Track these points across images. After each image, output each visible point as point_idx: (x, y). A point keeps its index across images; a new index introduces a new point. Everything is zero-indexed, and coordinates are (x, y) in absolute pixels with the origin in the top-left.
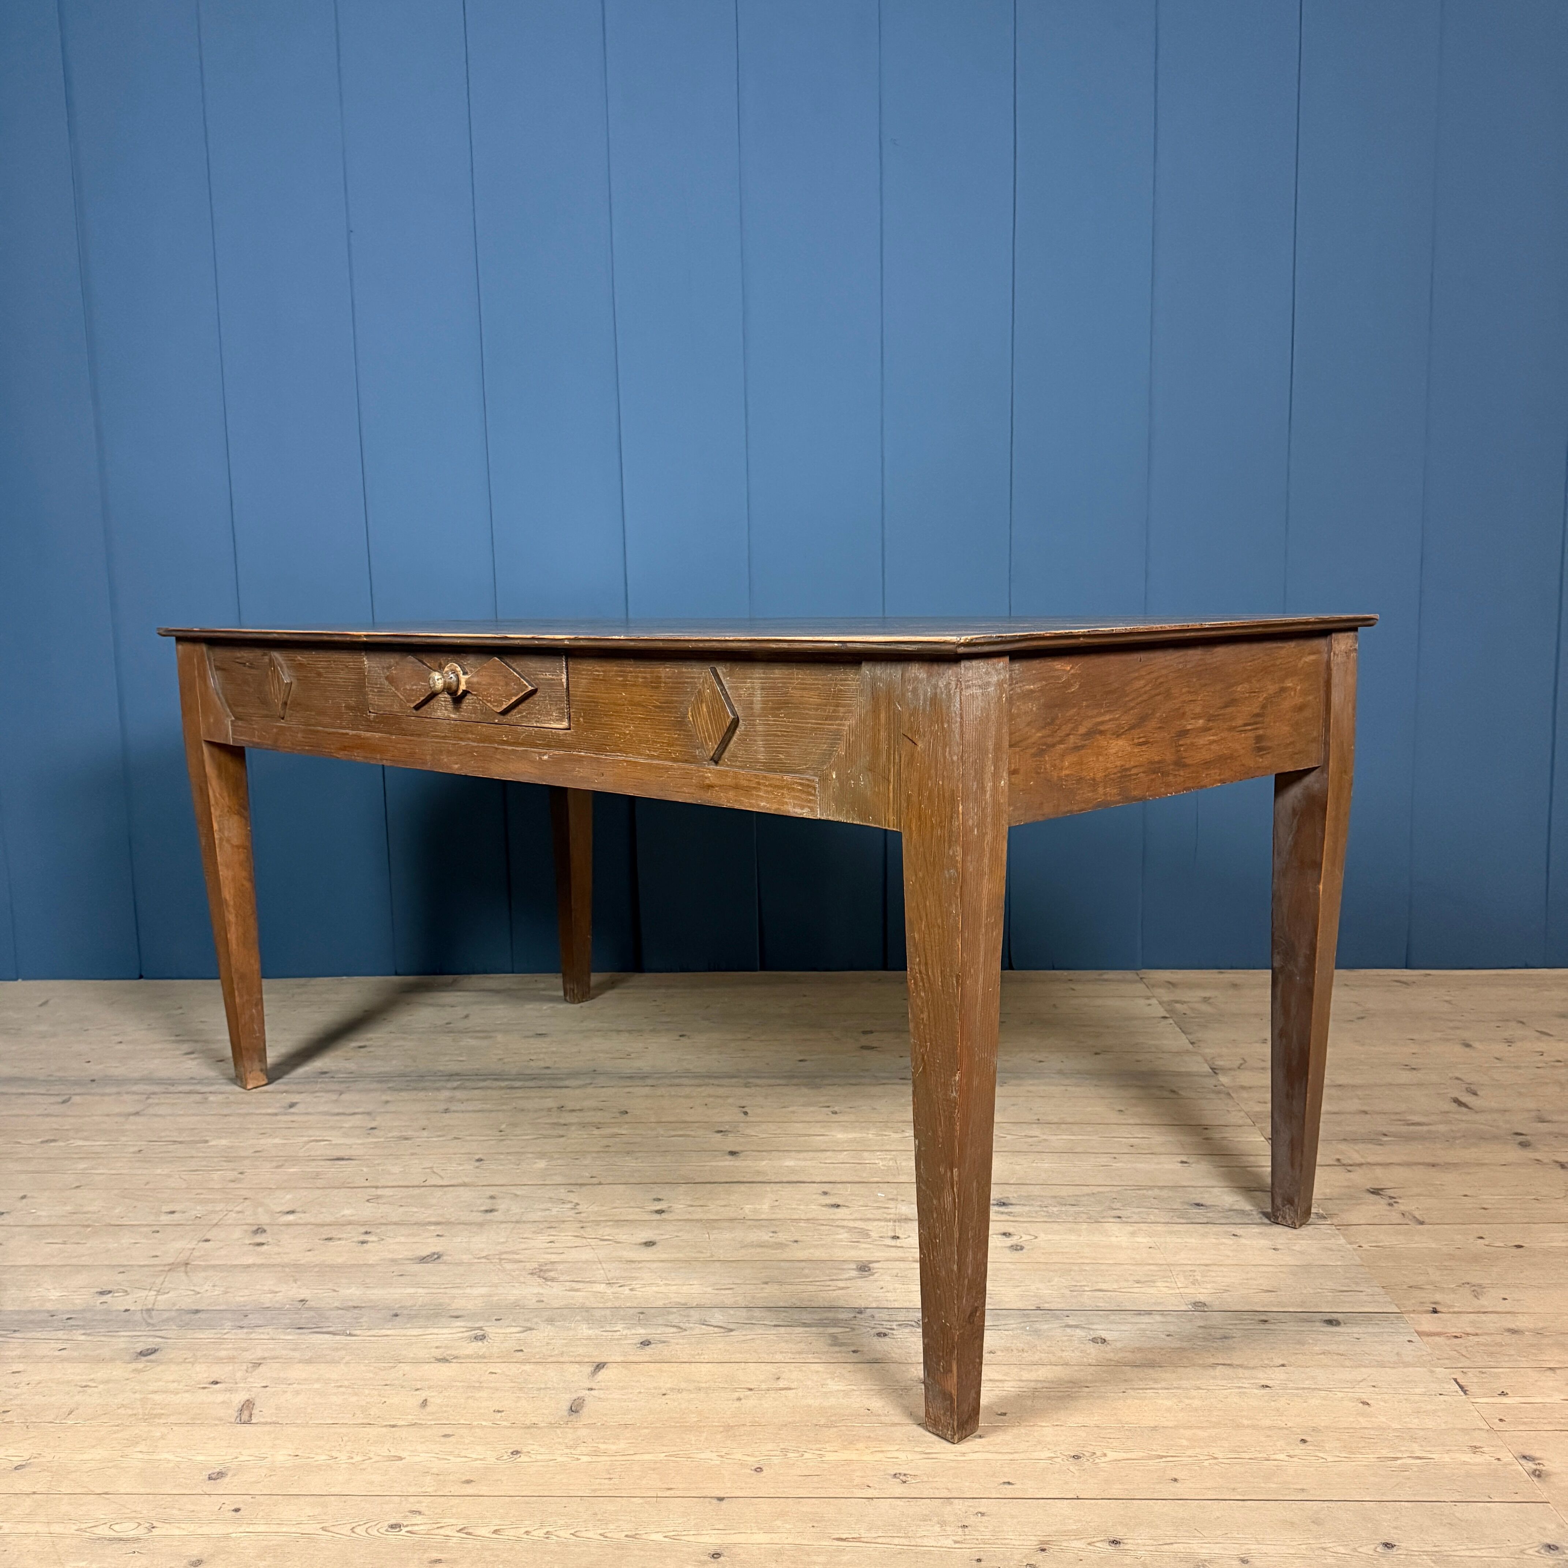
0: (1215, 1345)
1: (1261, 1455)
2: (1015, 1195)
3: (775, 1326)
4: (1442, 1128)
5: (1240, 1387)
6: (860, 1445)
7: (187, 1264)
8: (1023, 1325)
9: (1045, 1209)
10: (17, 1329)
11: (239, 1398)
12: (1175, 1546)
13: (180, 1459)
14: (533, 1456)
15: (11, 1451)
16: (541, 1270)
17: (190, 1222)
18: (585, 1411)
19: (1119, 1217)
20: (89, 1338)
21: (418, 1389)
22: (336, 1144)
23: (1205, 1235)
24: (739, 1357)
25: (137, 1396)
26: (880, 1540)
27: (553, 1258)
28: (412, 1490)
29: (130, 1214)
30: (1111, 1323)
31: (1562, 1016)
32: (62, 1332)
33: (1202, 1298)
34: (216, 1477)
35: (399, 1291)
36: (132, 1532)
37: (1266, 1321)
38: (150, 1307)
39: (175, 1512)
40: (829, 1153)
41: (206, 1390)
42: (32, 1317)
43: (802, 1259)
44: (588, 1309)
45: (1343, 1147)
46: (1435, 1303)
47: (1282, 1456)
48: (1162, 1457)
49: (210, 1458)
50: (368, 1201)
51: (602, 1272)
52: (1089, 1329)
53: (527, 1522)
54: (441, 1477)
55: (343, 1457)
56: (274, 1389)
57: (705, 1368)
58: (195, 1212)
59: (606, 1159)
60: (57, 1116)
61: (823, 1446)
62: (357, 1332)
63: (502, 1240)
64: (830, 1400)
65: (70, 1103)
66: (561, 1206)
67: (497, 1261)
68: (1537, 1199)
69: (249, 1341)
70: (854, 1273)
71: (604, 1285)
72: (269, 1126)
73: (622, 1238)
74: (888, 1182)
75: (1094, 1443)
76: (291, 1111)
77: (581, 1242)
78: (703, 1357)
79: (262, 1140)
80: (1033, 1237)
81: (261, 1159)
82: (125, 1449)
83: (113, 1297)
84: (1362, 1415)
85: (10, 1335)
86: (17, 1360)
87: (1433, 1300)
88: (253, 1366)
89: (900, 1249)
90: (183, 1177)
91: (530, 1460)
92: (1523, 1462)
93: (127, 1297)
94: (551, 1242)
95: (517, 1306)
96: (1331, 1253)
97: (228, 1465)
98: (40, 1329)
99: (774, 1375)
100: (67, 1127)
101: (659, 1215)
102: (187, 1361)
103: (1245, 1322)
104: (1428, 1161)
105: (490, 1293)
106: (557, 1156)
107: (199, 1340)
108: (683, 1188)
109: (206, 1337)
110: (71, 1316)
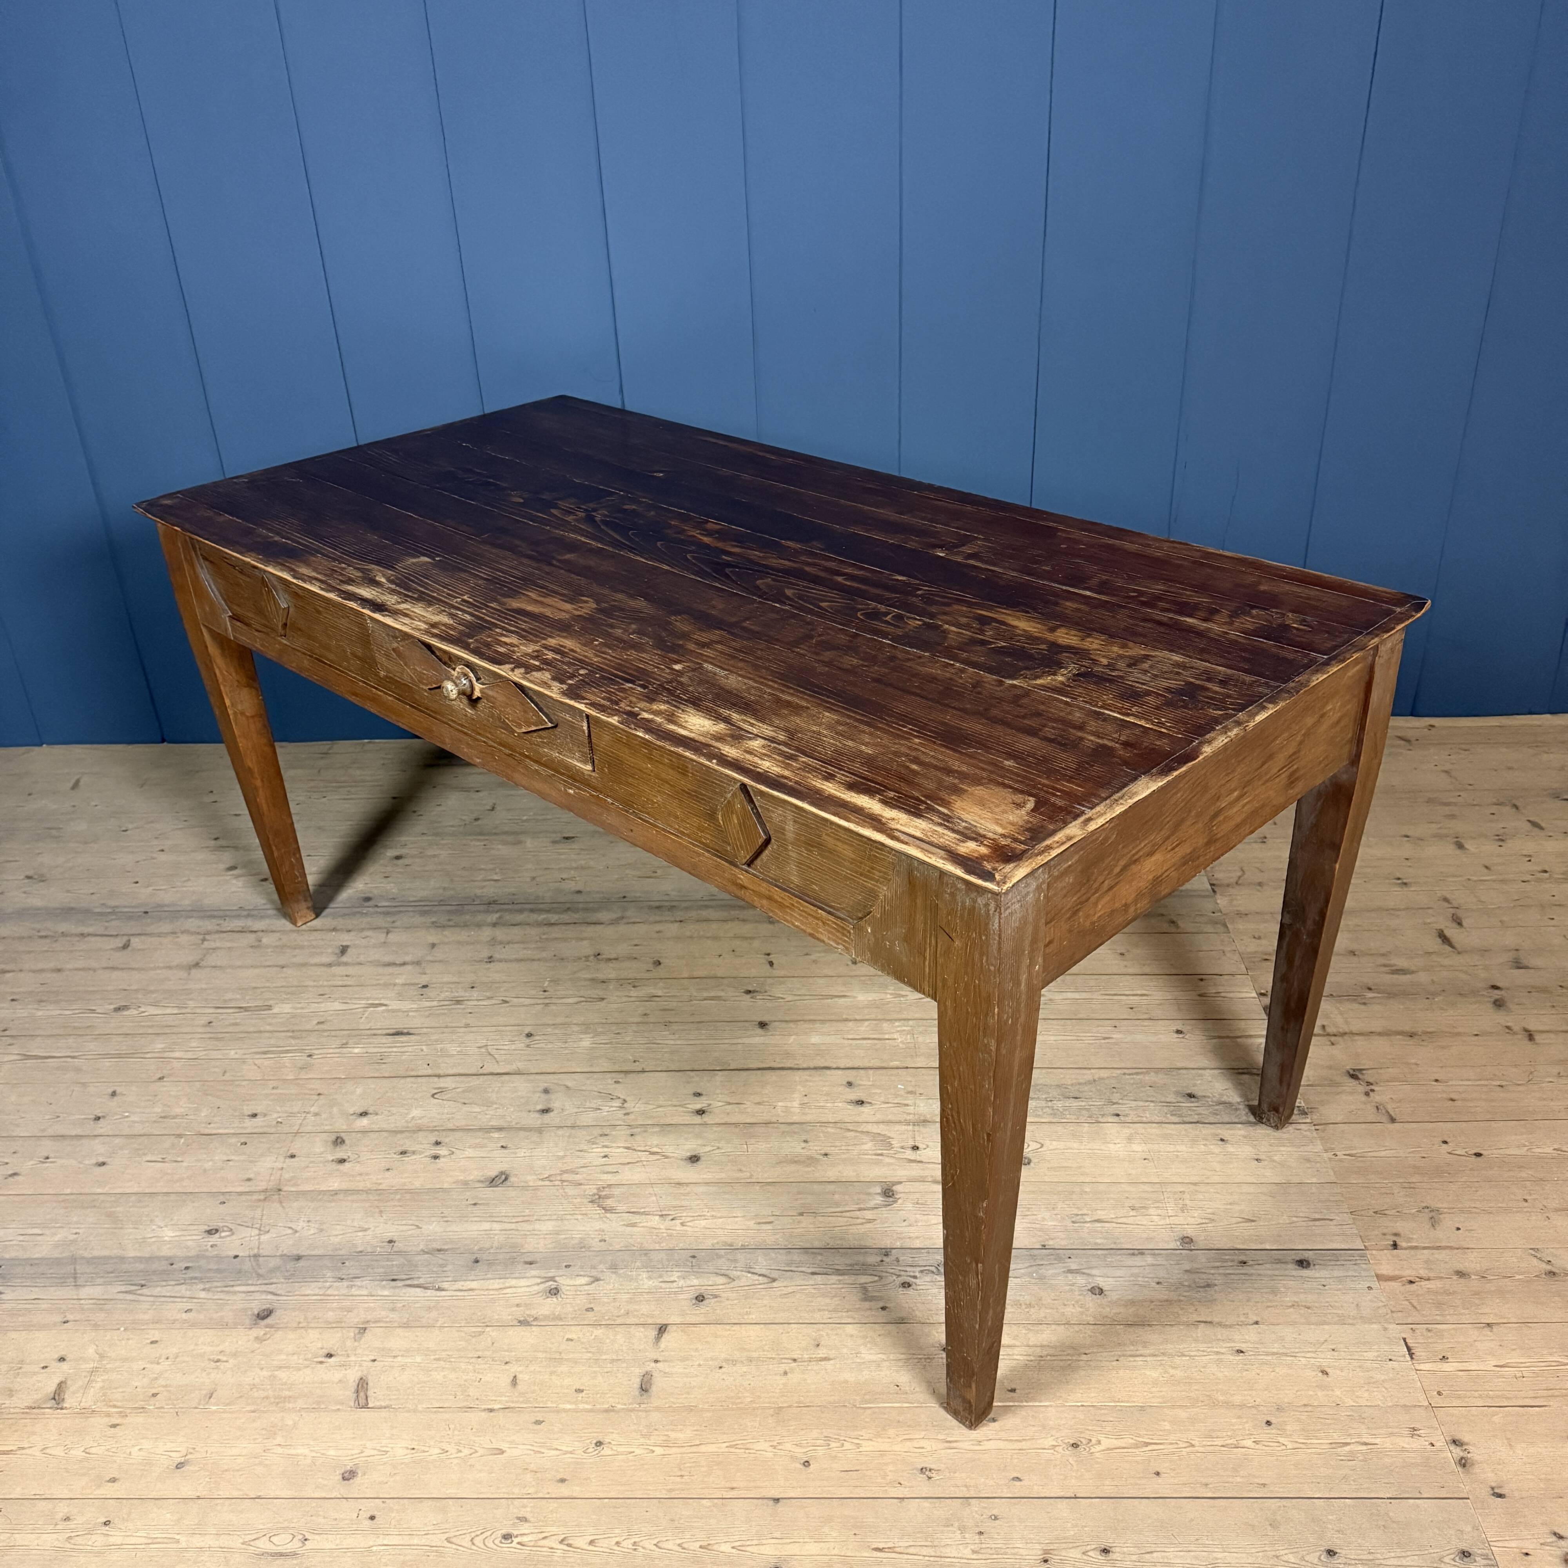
0: (1198, 1296)
1: (1229, 1442)
3: (813, 1274)
4: (1423, 977)
5: (1218, 1353)
6: (892, 1432)
8: (1030, 1270)
9: (1050, 1104)
10: (143, 1282)
11: (353, 1376)
12: (1155, 1555)
13: (314, 1454)
14: (615, 1448)
15: (169, 1446)
16: (600, 1197)
17: (273, 1130)
18: (654, 1389)
19: (1118, 1115)
20: (210, 1295)
21: (506, 1363)
22: (393, 1011)
23: (1194, 1141)
24: (781, 1317)
25: (265, 1373)
26: (911, 1550)
27: (610, 1179)
28: (516, 1491)
29: (216, 1119)
30: (1107, 1266)
31: (1556, 796)
32: (183, 1287)
33: (1190, 1232)
34: (349, 1476)
35: (475, 1227)
36: (288, 1546)
37: (1245, 1263)
38: (256, 1251)
39: (321, 1520)
40: (851, 1024)
41: (324, 1366)
42: (153, 1267)
43: (832, 1179)
44: (646, 1252)
45: (1329, 1006)
46: (1396, 1235)
47: (1249, 1443)
48: (1148, 1444)
49: (340, 1453)
50: (433, 1096)
51: (654, 1198)
52: (1089, 1275)
53: (617, 1531)
54: (538, 1475)
55: (452, 1451)
56: (383, 1363)
57: (754, 1332)
58: (275, 1115)
59: (646, 1034)
60: (122, 969)
61: (860, 1433)
62: (445, 1285)
63: (561, 1154)
64: (864, 1373)
65: (130, 948)
66: (610, 1104)
67: (559, 1183)
68: (1502, 1086)
69: (351, 1298)
70: (879, 1200)
71: (657, 1218)
72: (325, 983)
73: (669, 1150)
74: (907, 1068)
75: (1090, 1428)
76: (344, 959)
77: (633, 1156)
78: (751, 1317)
79: (323, 1005)
80: (1039, 1146)
81: (326, 1034)
82: (266, 1441)
83: (221, 1237)
84: (1321, 1387)
85: (139, 1292)
86: (151, 1326)
87: (1395, 1231)
88: (359, 1333)
89: (919, 1164)
90: (257, 1062)
91: (610, 1453)
92: (1452, 1447)
93: (234, 1237)
94: (605, 1156)
95: (581, 1248)
96: (1308, 1165)
97: (356, 1461)
98: (164, 1283)
99: (815, 1340)
100: (134, 987)
101: (699, 1117)
102: (301, 1325)
103: (1225, 1264)
104: (1407, 1028)
105: (557, 1229)
106: (600, 1030)
107: (306, 1298)
108: (720, 1077)
109: (312, 1293)
110: (188, 1265)
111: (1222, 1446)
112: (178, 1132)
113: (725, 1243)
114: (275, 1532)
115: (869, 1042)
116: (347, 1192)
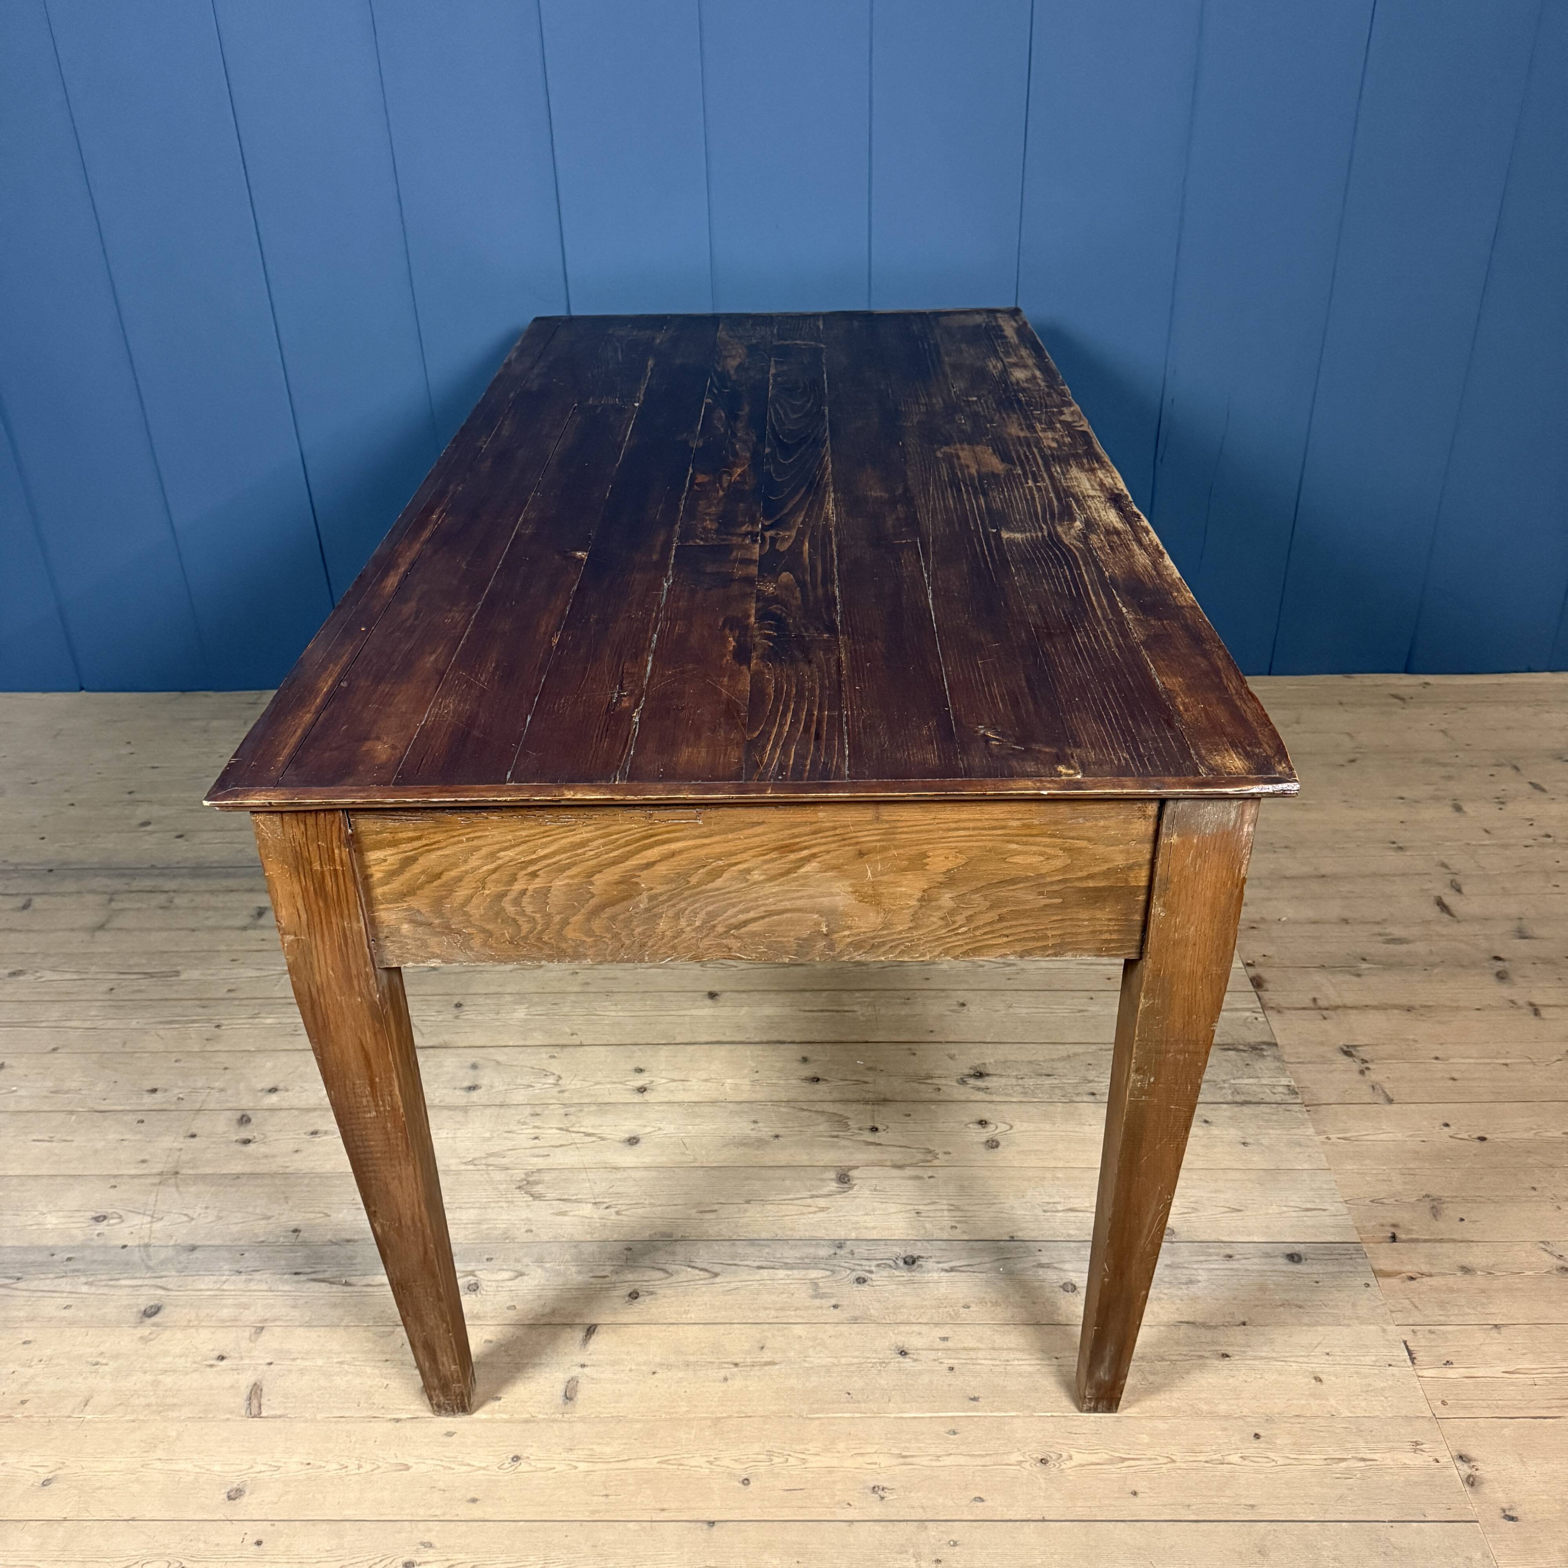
0: (1180, 1293)
1: (1215, 1457)
2: (992, 1061)
3: (759, 1268)
4: (1420, 947)
5: (1201, 1357)
6: (841, 1446)
7: (177, 1173)
8: (997, 1263)
9: (1020, 1082)
10: (19, 1275)
11: (246, 1381)
13: (197, 1470)
14: (533, 1464)
15: (36, 1460)
16: (528, 1183)
17: (173, 1107)
18: (579, 1397)
19: (1093, 1094)
20: (93, 1290)
24: (723, 1316)
25: (149, 1378)
27: (540, 1163)
28: (422, 1513)
29: (112, 1094)
30: (1081, 1260)
31: (1559, 757)
32: (64, 1281)
34: (235, 1495)
37: (1230, 1257)
38: (146, 1240)
39: (201, 1545)
40: (807, 994)
41: (214, 1369)
42: (32, 1258)
43: (782, 1164)
44: (576, 1244)
45: (1318, 978)
46: (1394, 1226)
47: (1235, 1458)
48: (1124, 1460)
49: (227, 1468)
51: (588, 1184)
52: (1061, 1269)
53: (532, 1558)
54: (447, 1494)
55: (352, 1467)
56: (280, 1367)
57: (693, 1332)
58: (176, 1091)
59: (586, 1005)
60: (20, 931)
61: (806, 1446)
62: (353, 1280)
63: (488, 1135)
64: (813, 1379)
65: (31, 908)
66: (544, 1081)
67: (484, 1167)
68: (1506, 1065)
69: (248, 1293)
70: (833, 1186)
71: (590, 1206)
72: (240, 948)
73: (605, 1131)
74: (867, 1042)
75: (1060, 1441)
76: (262, 921)
77: (566, 1138)
78: (689, 1316)
79: (235, 971)
80: (1008, 1127)
81: (237, 1002)
82: (145, 1455)
83: (108, 1225)
84: (1313, 1395)
85: (14, 1286)
86: (25, 1324)
87: (1394, 1222)
88: (256, 1333)
89: (879, 1147)
90: (161, 1032)
91: (530, 1469)
92: (1459, 1464)
93: (123, 1225)
94: (536, 1138)
95: (506, 1238)
96: (1298, 1150)
97: (245, 1478)
98: (42, 1276)
99: (759, 1342)
100: (32, 951)
101: (641, 1095)
102: (191, 1324)
103: (1209, 1258)
104: (1404, 1001)
105: (479, 1218)
106: (536, 1000)
107: (199, 1293)
108: (664, 1051)
109: (206, 1287)
110: (71, 1255)
111: (1206, 1462)
112: (69, 1109)
113: (664, 1234)
114: (148, 1559)
115: (827, 1014)
116: (254, 1175)
